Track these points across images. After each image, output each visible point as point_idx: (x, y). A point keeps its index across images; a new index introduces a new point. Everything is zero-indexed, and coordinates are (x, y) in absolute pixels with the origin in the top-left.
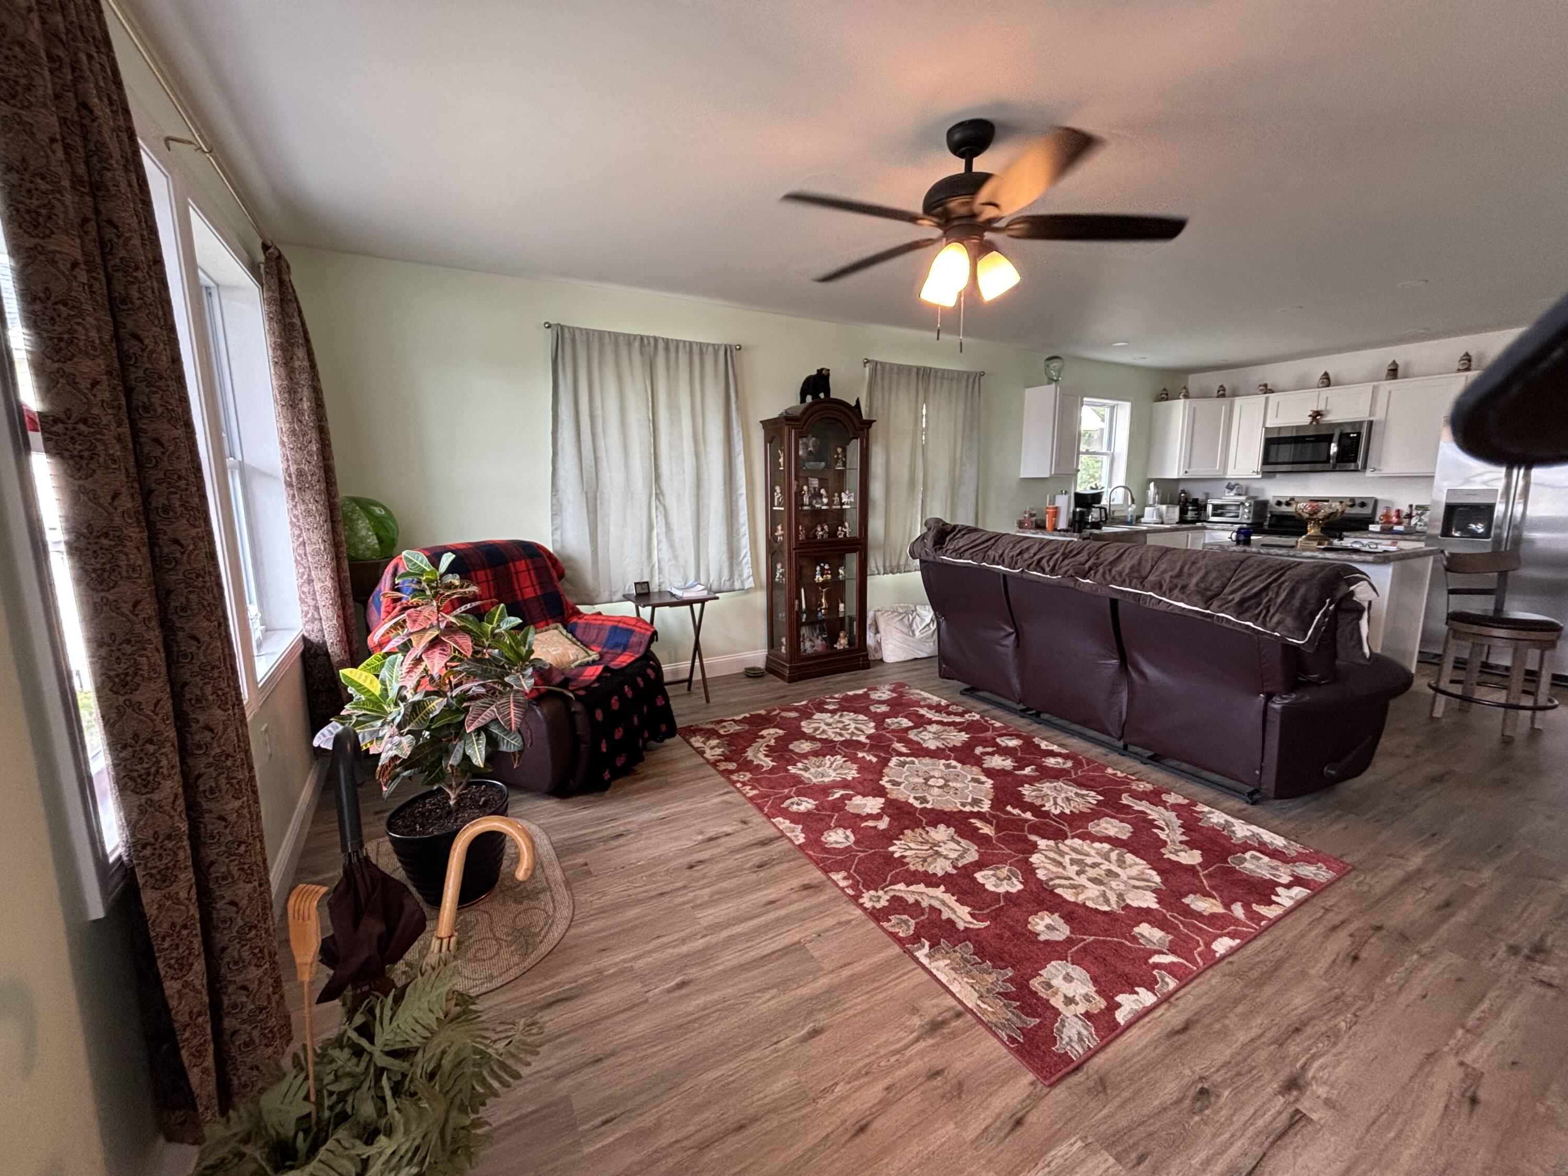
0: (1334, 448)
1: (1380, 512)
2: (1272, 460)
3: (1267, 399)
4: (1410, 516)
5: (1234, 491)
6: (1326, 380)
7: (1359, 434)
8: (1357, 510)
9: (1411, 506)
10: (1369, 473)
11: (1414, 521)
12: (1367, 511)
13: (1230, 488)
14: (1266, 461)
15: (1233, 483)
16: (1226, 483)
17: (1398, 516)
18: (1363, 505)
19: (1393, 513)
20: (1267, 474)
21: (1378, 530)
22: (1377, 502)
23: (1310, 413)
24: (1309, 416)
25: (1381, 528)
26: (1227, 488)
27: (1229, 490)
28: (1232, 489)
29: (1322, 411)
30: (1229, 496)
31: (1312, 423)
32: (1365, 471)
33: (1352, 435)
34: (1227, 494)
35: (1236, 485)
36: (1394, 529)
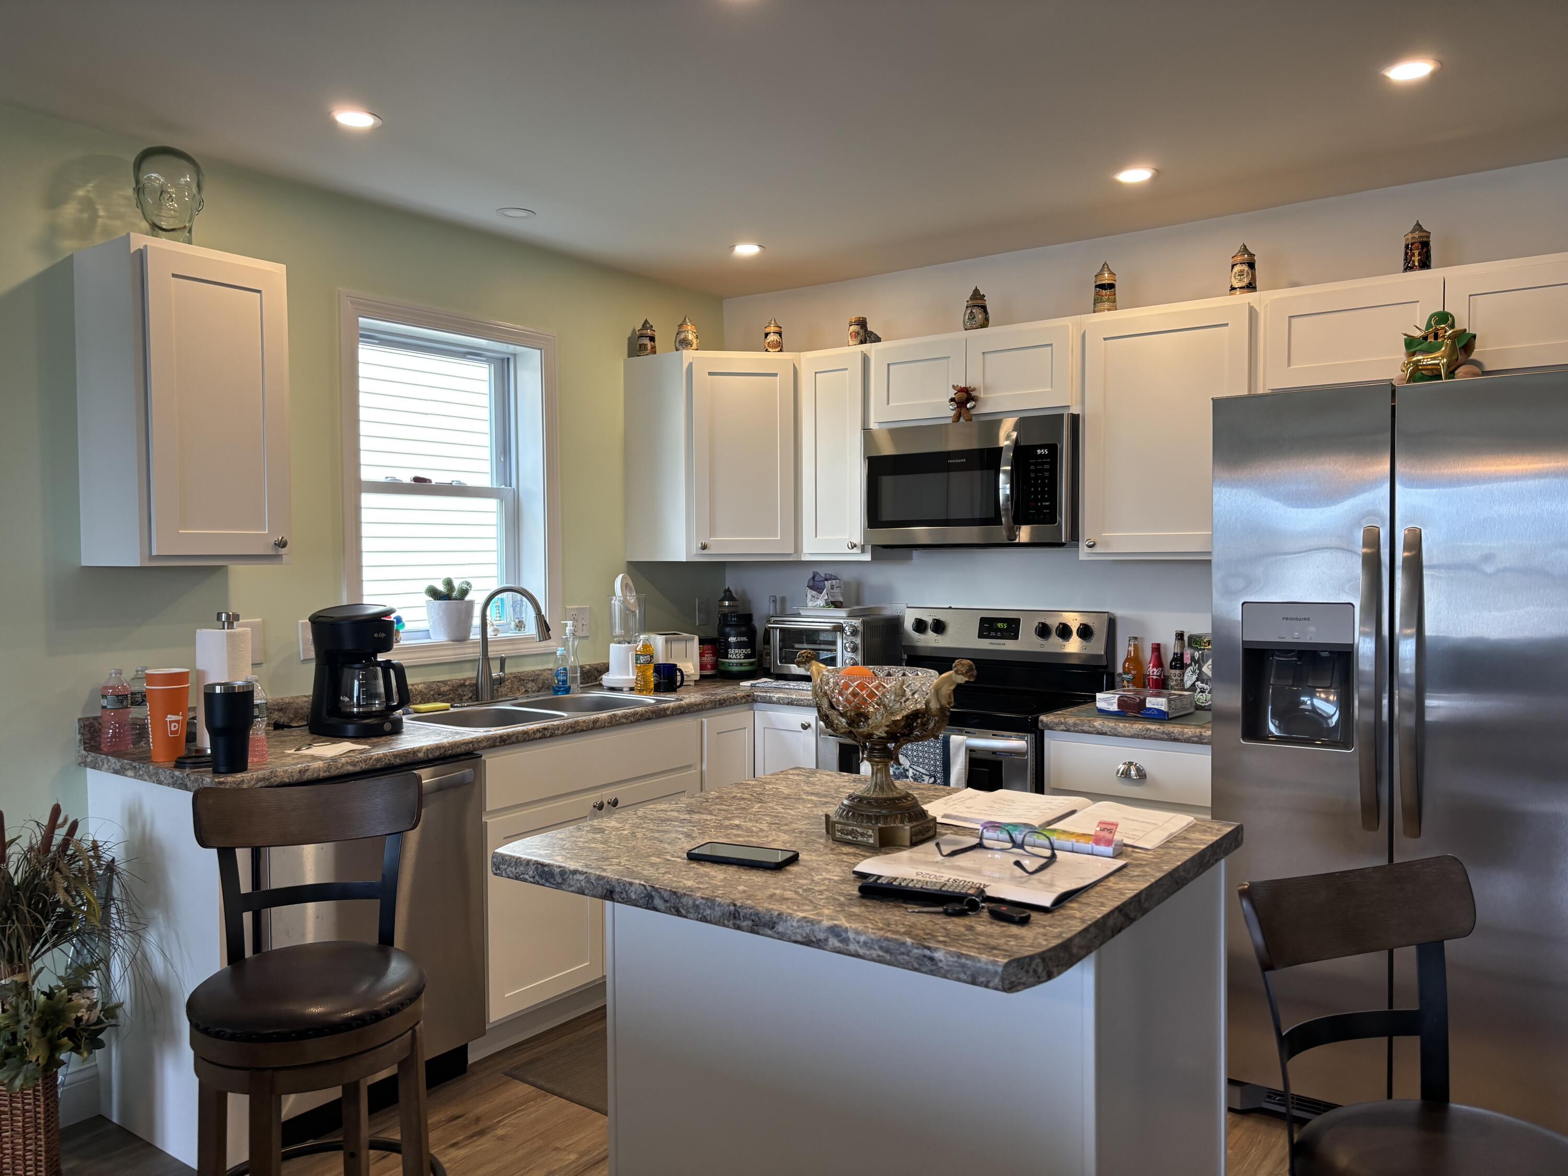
0: (1005, 488)
1: (1123, 651)
2: (886, 516)
3: (864, 357)
4: (1179, 663)
5: (824, 596)
6: (980, 312)
7: (1053, 450)
8: (1075, 647)
9: (1180, 636)
10: (1084, 553)
11: (1189, 678)
12: (1095, 647)
13: (816, 585)
14: (874, 518)
15: (822, 572)
16: (809, 574)
17: (1159, 663)
18: (1086, 632)
19: (1148, 655)
20: (882, 552)
21: (1114, 708)
22: (1112, 623)
23: (952, 393)
24: (952, 400)
25: (1121, 703)
26: (811, 588)
27: (814, 593)
28: (819, 590)
29: (974, 390)
30: (815, 608)
31: (957, 418)
32: (1077, 546)
33: (1039, 451)
34: (810, 604)
35: (827, 580)
36: (1148, 705)
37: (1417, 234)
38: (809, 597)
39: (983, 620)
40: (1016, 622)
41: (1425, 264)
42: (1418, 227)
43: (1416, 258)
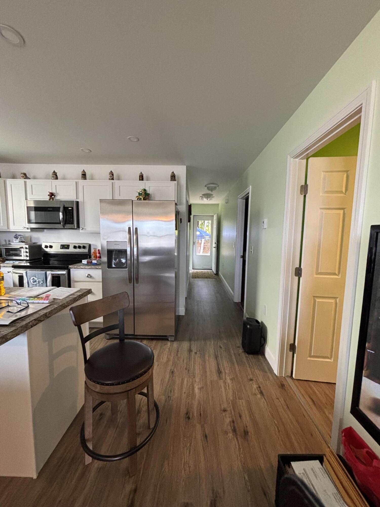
0: (61, 216)
1: (92, 251)
2: (33, 221)
3: (25, 182)
5: (18, 240)
6: (55, 176)
7: (72, 208)
8: (82, 250)
10: (81, 231)
12: (86, 250)
13: (16, 237)
14: (29, 221)
15: (18, 234)
16: (15, 234)
17: (99, 253)
18: (84, 247)
19: (97, 252)
20: (34, 230)
21: (86, 263)
22: (90, 246)
23: (48, 194)
24: (49, 195)
25: (87, 262)
26: (15, 238)
27: (16, 239)
28: (17, 238)
29: (54, 193)
30: (16, 243)
31: (50, 199)
32: (79, 229)
33: (69, 208)
34: (14, 242)
35: (19, 236)
36: (93, 262)
37: (141, 174)
38: (14, 240)
39: (61, 245)
40: (69, 245)
41: (142, 180)
42: (141, 173)
43: (141, 178)
